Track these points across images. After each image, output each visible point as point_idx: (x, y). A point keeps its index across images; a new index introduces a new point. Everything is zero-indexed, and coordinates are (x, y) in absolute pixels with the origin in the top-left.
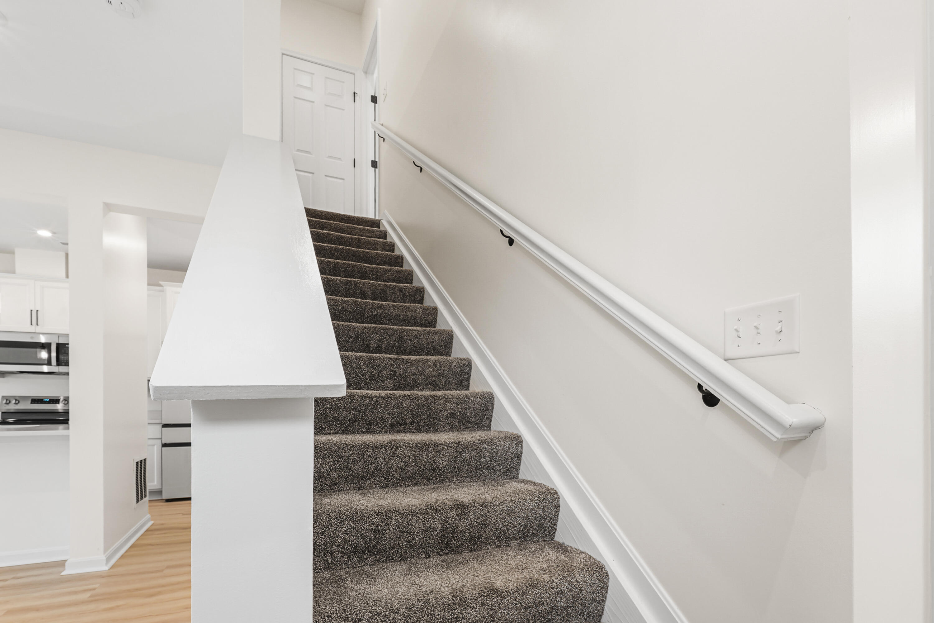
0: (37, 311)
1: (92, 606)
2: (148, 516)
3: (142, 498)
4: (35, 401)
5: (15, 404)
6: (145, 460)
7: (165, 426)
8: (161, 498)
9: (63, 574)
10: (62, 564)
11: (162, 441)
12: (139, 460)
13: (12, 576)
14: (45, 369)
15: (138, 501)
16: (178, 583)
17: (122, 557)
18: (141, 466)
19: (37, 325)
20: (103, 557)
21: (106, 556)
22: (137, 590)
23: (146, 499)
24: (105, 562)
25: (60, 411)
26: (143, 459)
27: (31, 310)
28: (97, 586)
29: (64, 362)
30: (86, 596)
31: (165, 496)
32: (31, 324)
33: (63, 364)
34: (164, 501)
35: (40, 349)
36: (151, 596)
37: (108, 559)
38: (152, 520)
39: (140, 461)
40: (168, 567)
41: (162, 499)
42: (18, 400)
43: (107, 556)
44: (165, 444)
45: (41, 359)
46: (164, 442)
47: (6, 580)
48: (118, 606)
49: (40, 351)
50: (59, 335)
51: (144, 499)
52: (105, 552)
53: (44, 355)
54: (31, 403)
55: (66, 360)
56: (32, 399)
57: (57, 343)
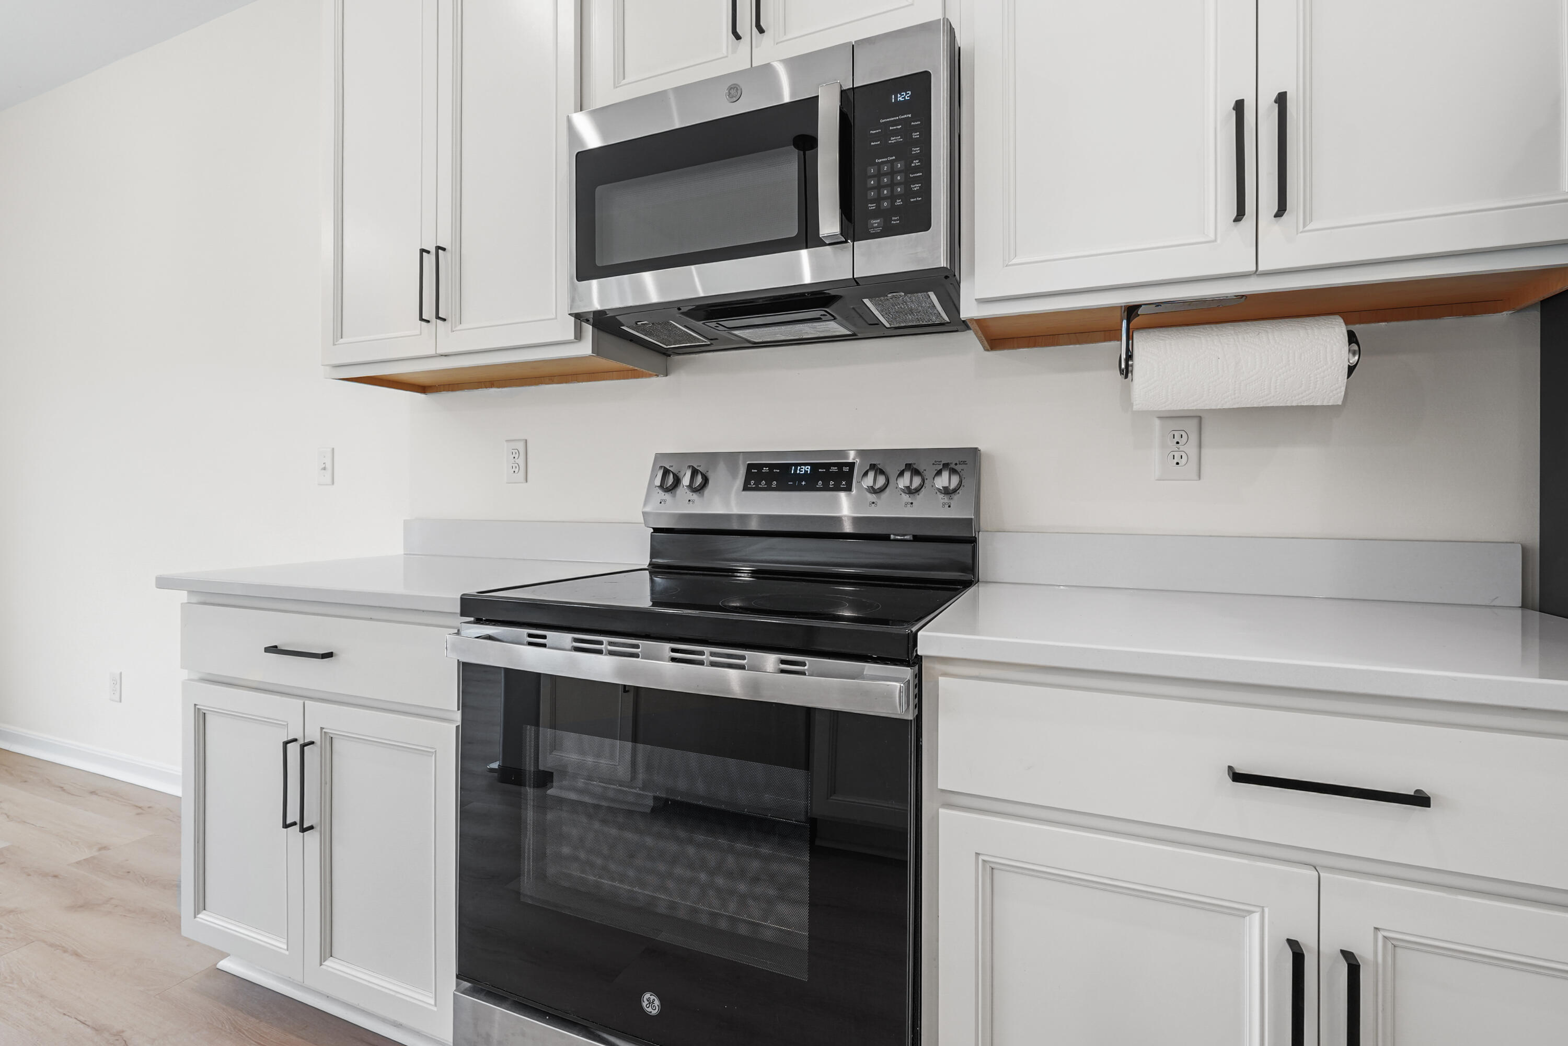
4: (761, 475)
5: (695, 489)
19: (758, 28)
42: (702, 467)
54: (746, 488)
55: (892, 197)
56: (750, 467)
57: (843, 93)
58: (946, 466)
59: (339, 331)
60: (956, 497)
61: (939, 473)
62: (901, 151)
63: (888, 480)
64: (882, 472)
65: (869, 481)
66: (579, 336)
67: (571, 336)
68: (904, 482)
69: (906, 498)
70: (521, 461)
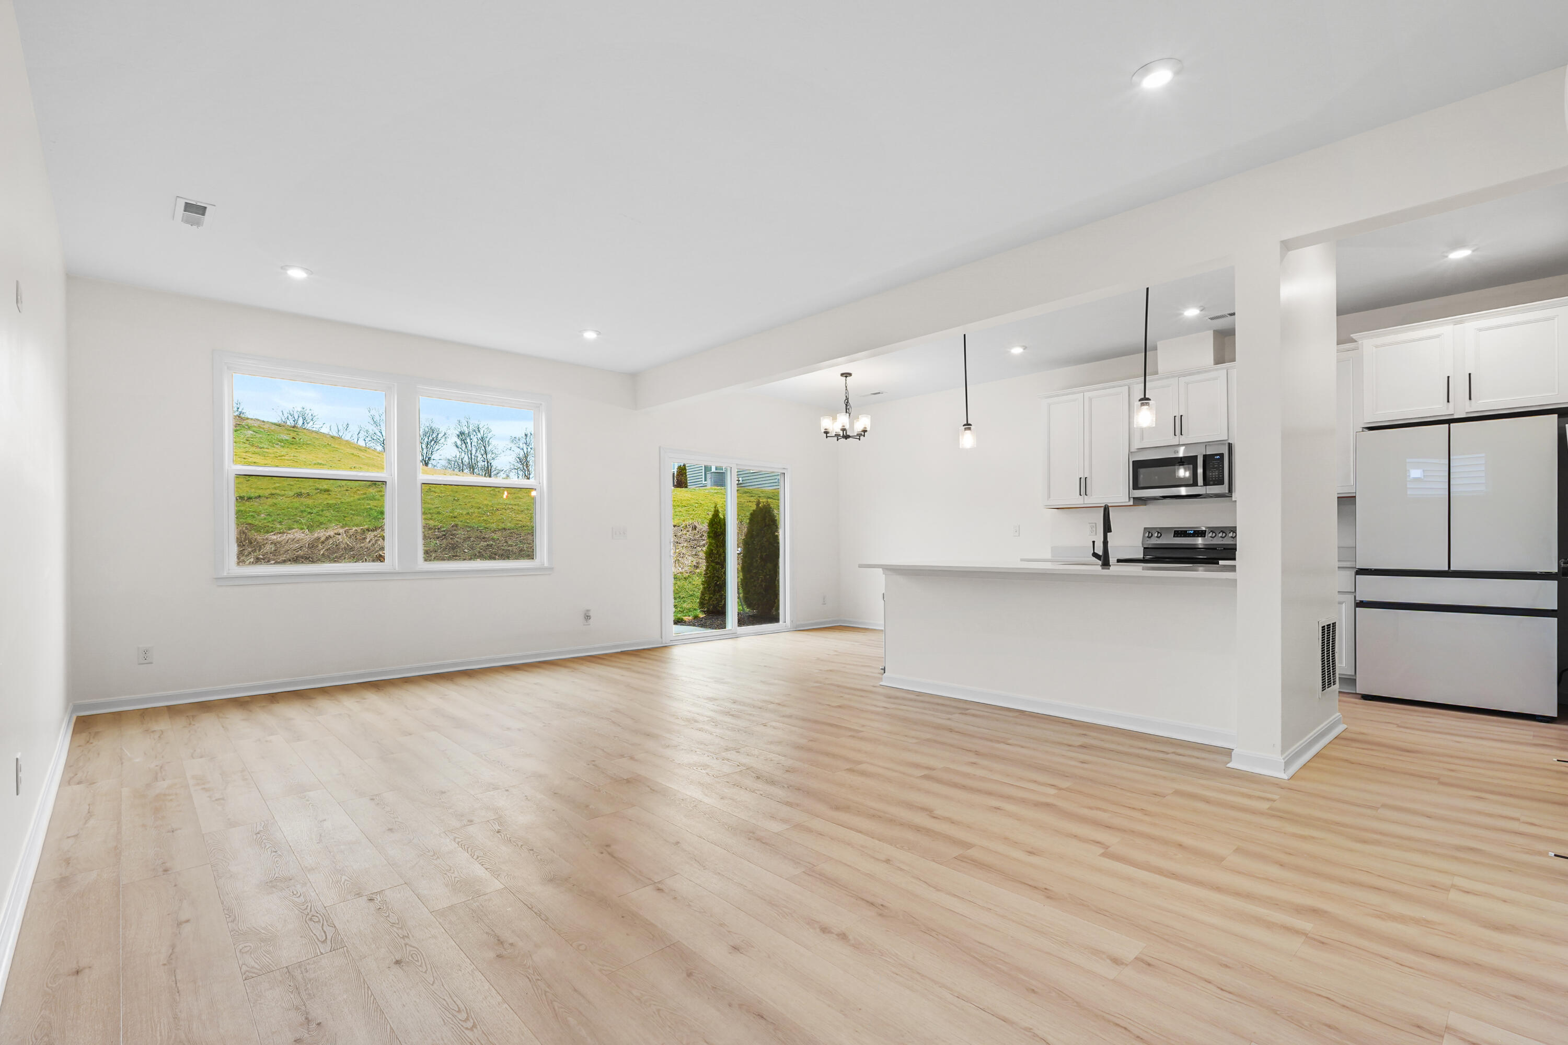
0: (1181, 416)
1: (1274, 823)
2: (1338, 715)
3: (1329, 686)
4: (1180, 533)
5: (1157, 537)
6: (1334, 624)
7: (1362, 572)
8: (1355, 692)
9: (1229, 765)
10: (1228, 752)
11: (1355, 597)
12: (1325, 624)
13: (1173, 750)
14: (1183, 491)
15: (1324, 688)
16: (1409, 839)
17: (1304, 766)
18: (1329, 632)
19: (1181, 434)
20: (1280, 759)
21: (1284, 759)
22: (1337, 823)
23: (1336, 687)
24: (1283, 767)
25: (1200, 547)
26: (1331, 622)
27: (1175, 417)
28: (1276, 797)
29: (1211, 481)
30: (1264, 806)
31: (1361, 689)
32: (1175, 435)
33: (1211, 483)
34: (1360, 696)
35: (1178, 467)
36: (1364, 842)
37: (1287, 764)
38: (1344, 723)
39: (1327, 625)
40: (1384, 806)
41: (1356, 694)
42: (1161, 532)
43: (1286, 759)
44: (1361, 602)
45: (1180, 479)
46: (1359, 599)
47: (1168, 753)
48: (1313, 838)
49: (1178, 469)
50: (1207, 444)
51: (1333, 687)
52: (1283, 752)
53: (1183, 473)
54: (1174, 537)
55: (1215, 478)
56: (1175, 531)
57: (1204, 455)
58: (1222, 531)
59: (1049, 497)
60: (1215, 538)
61: (1230, 533)
62: (1217, 468)
63: (1226, 534)
64: (1214, 532)
65: (1211, 534)
66: (1129, 501)
67: (1128, 501)
68: (1221, 535)
69: (1221, 539)
70: (1094, 529)
